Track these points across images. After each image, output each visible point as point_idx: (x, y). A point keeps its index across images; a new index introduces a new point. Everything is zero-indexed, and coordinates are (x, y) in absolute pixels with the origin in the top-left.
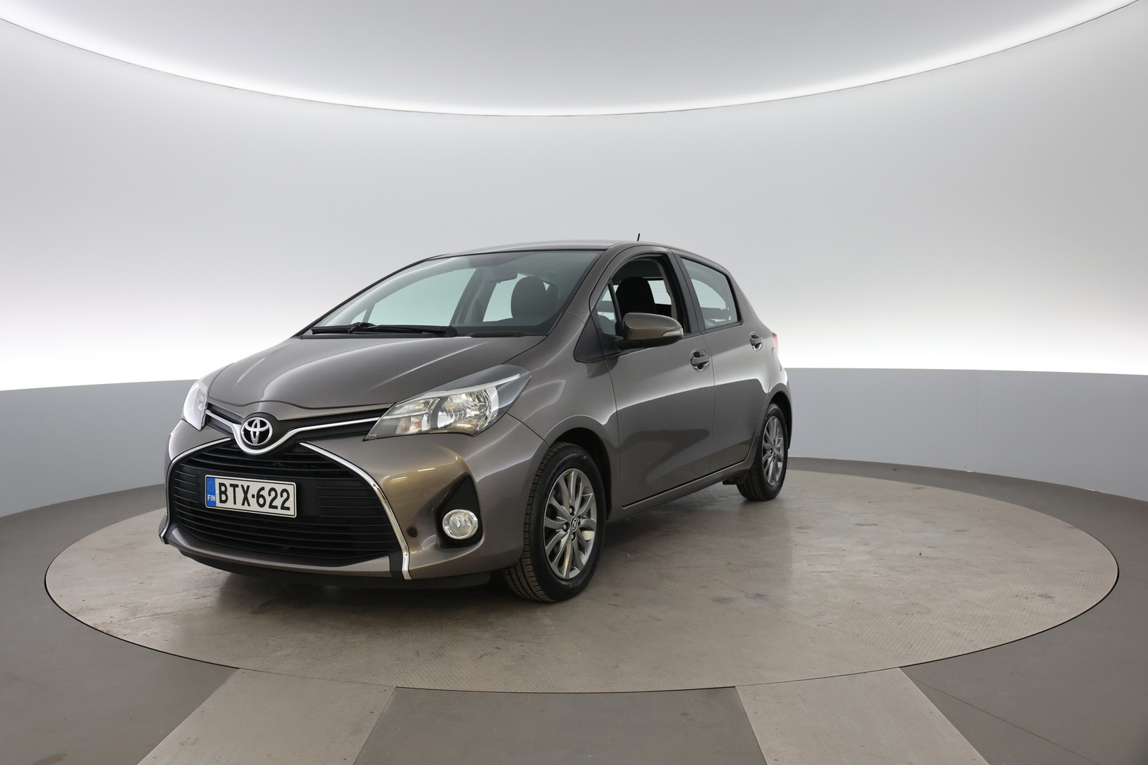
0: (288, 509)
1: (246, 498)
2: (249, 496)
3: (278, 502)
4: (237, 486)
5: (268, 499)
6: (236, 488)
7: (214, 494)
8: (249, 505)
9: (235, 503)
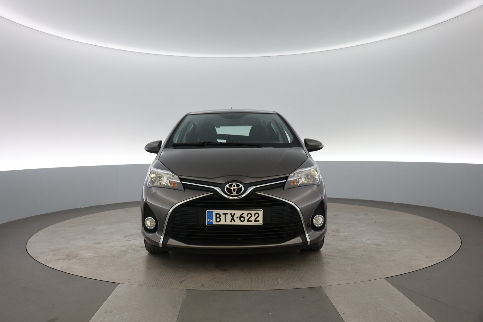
0: (259, 221)
1: (233, 219)
2: (235, 218)
3: (253, 219)
4: (228, 214)
5: (247, 218)
6: (227, 215)
7: (212, 218)
8: (235, 221)
9: (226, 221)
